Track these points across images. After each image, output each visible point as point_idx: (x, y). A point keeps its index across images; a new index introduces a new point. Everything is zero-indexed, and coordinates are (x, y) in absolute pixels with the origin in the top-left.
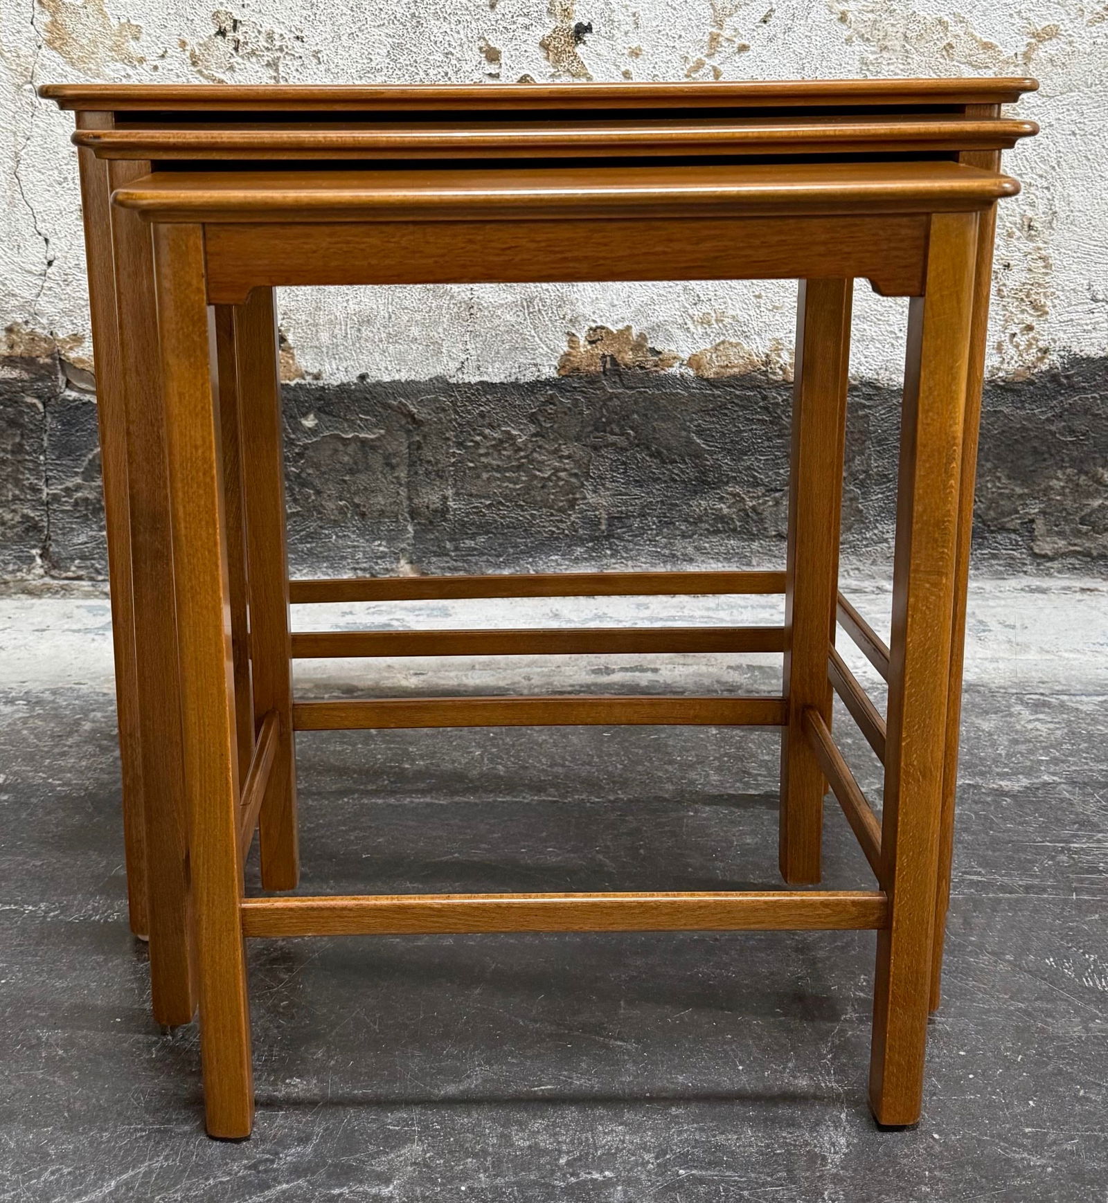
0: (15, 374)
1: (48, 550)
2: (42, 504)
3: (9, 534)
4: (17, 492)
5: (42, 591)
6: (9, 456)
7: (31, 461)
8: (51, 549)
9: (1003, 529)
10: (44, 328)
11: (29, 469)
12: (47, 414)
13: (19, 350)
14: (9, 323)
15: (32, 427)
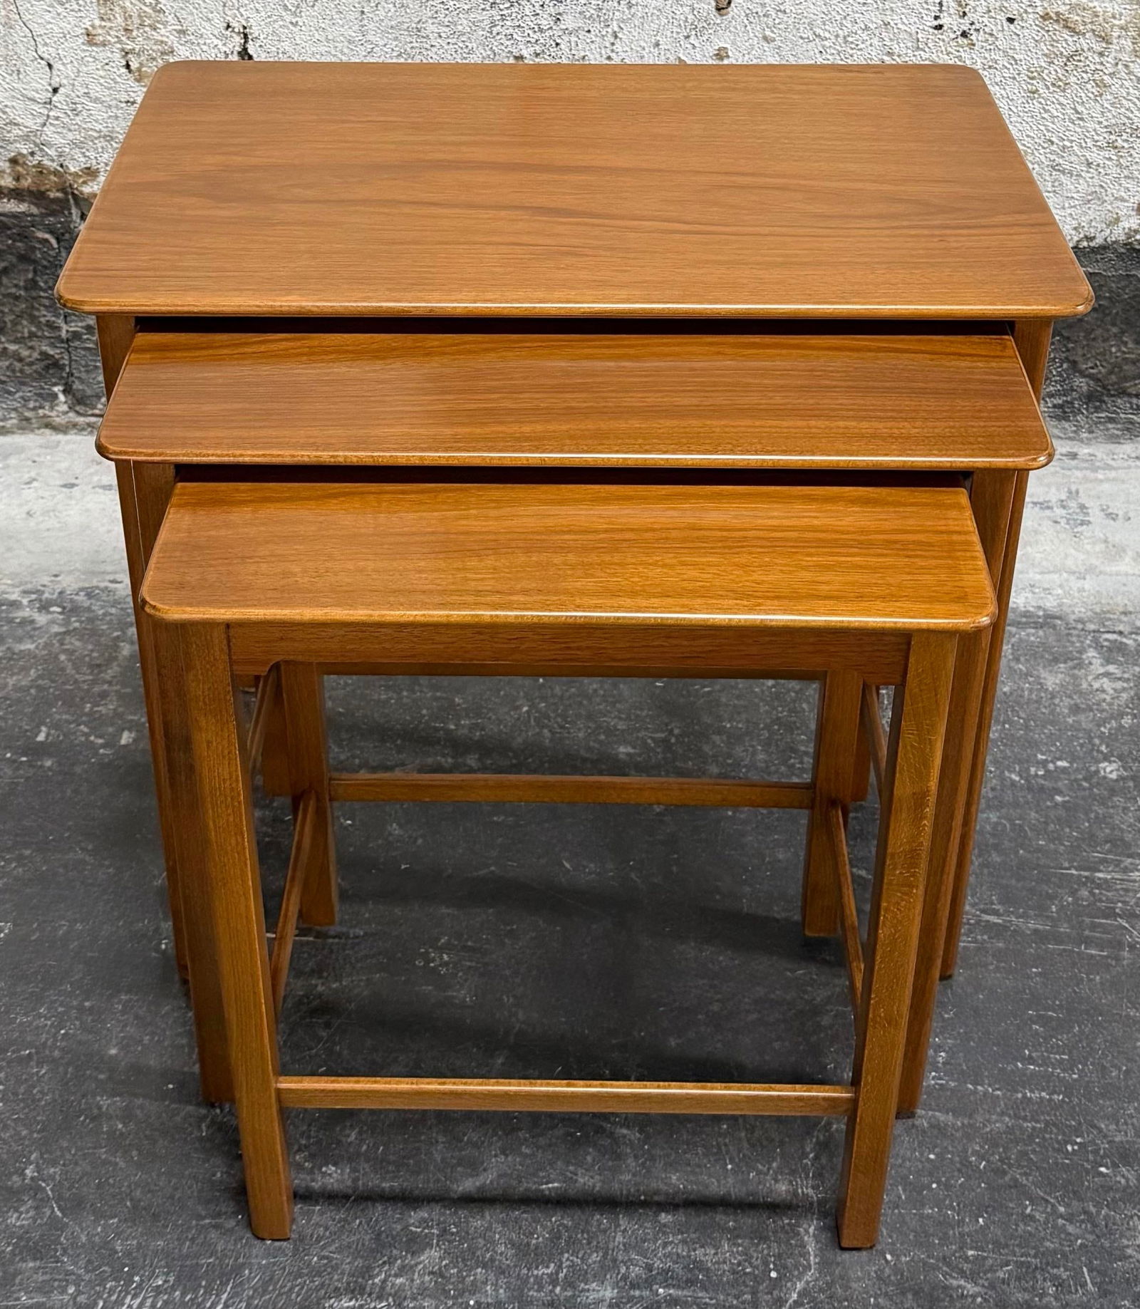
0: (23, 207)
1: (71, 386)
2: (62, 342)
3: (28, 370)
4: (34, 329)
5: (67, 427)
6: (22, 293)
7: (47, 298)
8: (74, 387)
9: (1123, 393)
10: (53, 161)
11: (45, 306)
12: (62, 249)
13: (26, 183)
14: (13, 154)
15: (45, 263)
